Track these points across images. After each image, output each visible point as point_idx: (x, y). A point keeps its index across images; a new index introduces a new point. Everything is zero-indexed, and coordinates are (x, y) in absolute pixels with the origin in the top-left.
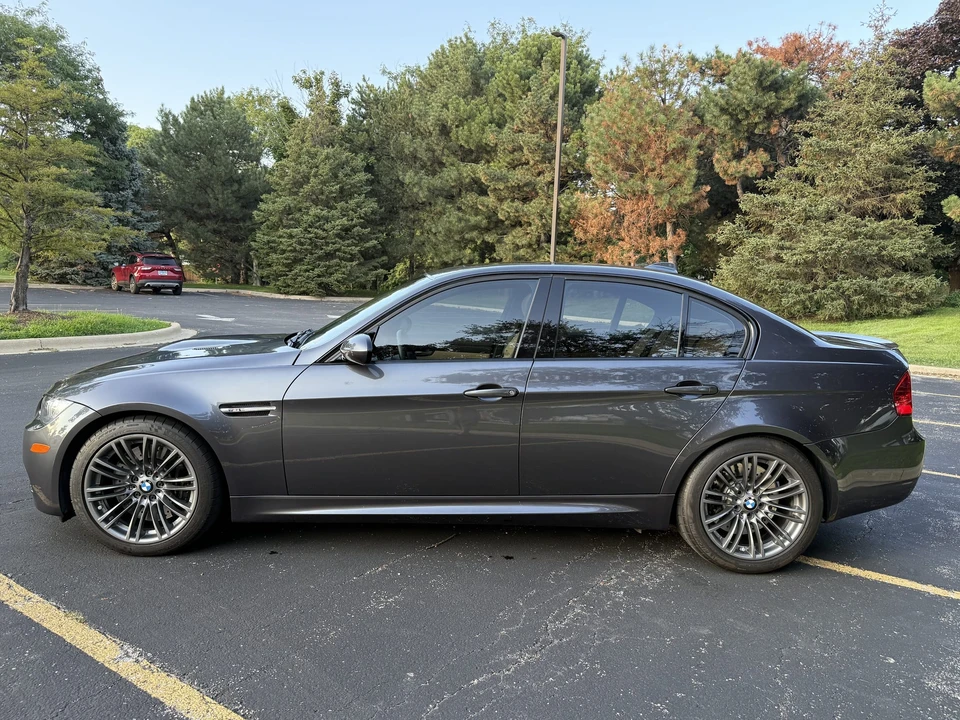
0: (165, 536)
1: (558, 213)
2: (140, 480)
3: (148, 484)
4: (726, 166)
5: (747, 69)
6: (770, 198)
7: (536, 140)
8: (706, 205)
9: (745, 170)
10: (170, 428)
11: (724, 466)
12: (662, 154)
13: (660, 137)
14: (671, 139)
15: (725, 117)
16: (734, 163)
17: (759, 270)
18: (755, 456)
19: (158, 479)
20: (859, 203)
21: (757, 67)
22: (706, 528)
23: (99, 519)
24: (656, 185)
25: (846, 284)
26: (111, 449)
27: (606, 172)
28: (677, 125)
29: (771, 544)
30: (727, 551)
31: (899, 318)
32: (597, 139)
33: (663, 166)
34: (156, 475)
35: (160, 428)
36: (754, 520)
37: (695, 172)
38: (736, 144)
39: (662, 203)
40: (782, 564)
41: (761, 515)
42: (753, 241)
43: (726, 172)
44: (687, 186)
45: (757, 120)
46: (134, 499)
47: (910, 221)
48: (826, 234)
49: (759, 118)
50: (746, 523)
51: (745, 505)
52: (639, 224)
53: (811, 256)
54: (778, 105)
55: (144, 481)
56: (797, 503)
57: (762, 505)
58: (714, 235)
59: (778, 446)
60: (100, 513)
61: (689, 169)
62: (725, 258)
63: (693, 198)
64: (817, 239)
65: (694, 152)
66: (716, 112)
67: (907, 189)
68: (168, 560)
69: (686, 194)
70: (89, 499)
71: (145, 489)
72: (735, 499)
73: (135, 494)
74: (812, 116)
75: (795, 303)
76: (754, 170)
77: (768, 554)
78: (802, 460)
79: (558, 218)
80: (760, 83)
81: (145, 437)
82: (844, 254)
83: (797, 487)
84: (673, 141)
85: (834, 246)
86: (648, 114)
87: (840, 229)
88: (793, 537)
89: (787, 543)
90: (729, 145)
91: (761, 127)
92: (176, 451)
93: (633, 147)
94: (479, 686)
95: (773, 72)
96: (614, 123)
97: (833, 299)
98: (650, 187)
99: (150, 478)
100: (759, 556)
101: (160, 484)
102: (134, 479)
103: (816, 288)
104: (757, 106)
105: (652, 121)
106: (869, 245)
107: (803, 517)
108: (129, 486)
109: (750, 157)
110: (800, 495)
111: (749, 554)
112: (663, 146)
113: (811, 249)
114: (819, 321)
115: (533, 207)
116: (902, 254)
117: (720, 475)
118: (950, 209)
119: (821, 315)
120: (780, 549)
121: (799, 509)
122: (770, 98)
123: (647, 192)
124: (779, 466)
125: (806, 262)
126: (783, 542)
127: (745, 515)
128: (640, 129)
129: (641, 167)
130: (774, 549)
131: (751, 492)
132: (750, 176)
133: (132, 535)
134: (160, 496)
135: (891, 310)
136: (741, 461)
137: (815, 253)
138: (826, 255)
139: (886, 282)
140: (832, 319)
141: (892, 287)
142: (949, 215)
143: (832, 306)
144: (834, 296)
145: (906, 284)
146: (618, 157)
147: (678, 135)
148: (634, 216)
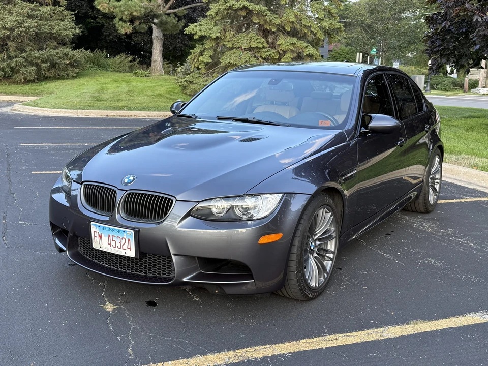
0: (326, 275)
23: (307, 279)
31: (69, 79)
35: (327, 198)
47: (62, 8)
56: (437, 175)
82: (32, 32)
83: (439, 168)
85: (26, 25)
92: (331, 213)
106: (44, 25)
107: (439, 181)
113: (8, 26)
116: (67, 32)
118: (99, 3)
119: (19, 77)
121: (438, 178)
124: (438, 159)
133: (316, 282)
135: (63, 73)
137: (11, 30)
138: (21, 32)
139: (58, 53)
140: (27, 82)
141: (61, 56)
142: (99, 7)
143: (27, 71)
144: (25, 63)
145: (70, 55)
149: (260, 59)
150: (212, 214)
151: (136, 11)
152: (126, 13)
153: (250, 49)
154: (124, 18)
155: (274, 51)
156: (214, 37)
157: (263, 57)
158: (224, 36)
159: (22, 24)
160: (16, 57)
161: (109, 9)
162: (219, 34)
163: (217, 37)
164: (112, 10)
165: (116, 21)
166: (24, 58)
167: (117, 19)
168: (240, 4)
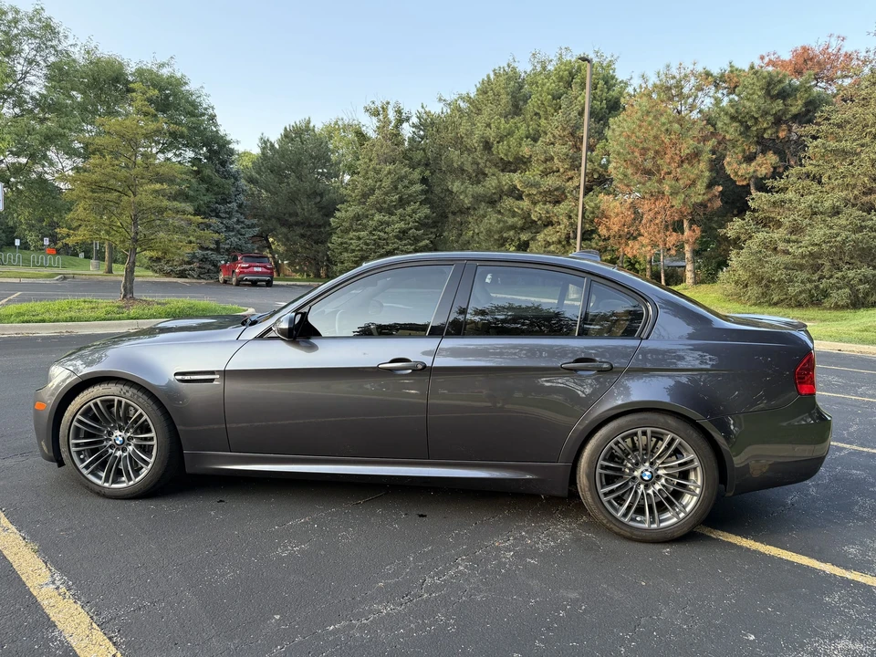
0: (131, 483)
1: (583, 213)
2: (115, 435)
3: (121, 439)
4: (735, 168)
5: (755, 80)
6: (777, 196)
7: (564, 151)
8: (718, 203)
9: (755, 171)
10: (135, 391)
11: (619, 438)
12: (677, 158)
13: (674, 144)
14: (685, 145)
15: (735, 124)
16: (744, 165)
17: (767, 262)
18: (649, 430)
19: (129, 434)
20: (865, 199)
21: (765, 78)
22: (602, 496)
23: (81, 466)
24: (671, 187)
25: (851, 274)
26: (90, 407)
27: (625, 176)
28: (690, 133)
29: (668, 515)
30: (622, 519)
32: (617, 148)
33: (678, 170)
34: (127, 431)
35: (127, 391)
36: (650, 492)
37: (707, 174)
38: (746, 148)
39: (677, 202)
40: (677, 534)
41: (658, 487)
42: (762, 235)
43: (736, 173)
44: (701, 187)
45: (765, 125)
46: (110, 451)
48: (831, 228)
49: (768, 124)
50: (642, 494)
51: (641, 477)
52: (657, 221)
53: (816, 249)
54: (785, 112)
55: (118, 436)
56: (692, 476)
57: (659, 477)
58: (725, 231)
59: (671, 421)
60: (82, 461)
61: (702, 172)
62: (735, 251)
63: (706, 197)
64: (822, 232)
65: (706, 156)
66: (727, 119)
68: (133, 503)
69: (699, 194)
70: (73, 449)
71: (118, 442)
72: (632, 470)
73: (111, 447)
74: (819, 120)
75: (801, 292)
76: (763, 171)
77: (662, 525)
78: (695, 435)
79: (583, 217)
80: (768, 93)
81: (116, 399)
82: (848, 247)
83: (692, 461)
84: (686, 147)
85: (838, 239)
86: (664, 124)
87: (844, 222)
88: (688, 509)
89: (682, 515)
90: (740, 149)
91: (769, 132)
92: (140, 411)
93: (651, 154)
94: (333, 632)
95: (780, 81)
96: (633, 133)
97: (839, 288)
98: (667, 189)
99: (123, 434)
100: (654, 526)
101: (130, 438)
102: (110, 434)
103: (822, 277)
104: (766, 113)
105: (667, 130)
107: (698, 491)
108: (106, 439)
109: (760, 159)
110: (695, 469)
111: (644, 523)
112: (678, 152)
113: (816, 242)
114: (825, 308)
115: (562, 208)
117: (614, 447)
119: (826, 303)
120: (675, 520)
121: (695, 482)
122: (778, 106)
123: (663, 193)
124: (673, 440)
125: (811, 254)
126: (678, 514)
127: (642, 486)
128: (656, 137)
129: (659, 171)
130: (670, 520)
131: (647, 464)
132: (760, 176)
133: (107, 480)
134: (130, 448)
136: (636, 434)
140: (837, 307)
146: (637, 163)
147: (691, 142)
148: (652, 214)
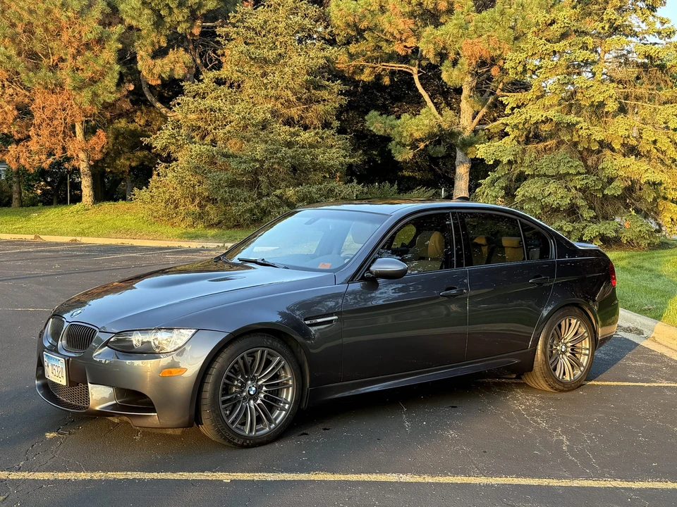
0: (273, 426)
3: (253, 389)
9: (172, 70)
12: (76, 43)
13: (72, 24)
14: (87, 28)
15: (147, 12)
16: (159, 61)
20: (287, 113)
27: (8, 57)
33: (79, 58)
37: (117, 68)
38: (155, 41)
43: (150, 71)
44: (110, 81)
45: (180, 18)
47: (332, 131)
48: (266, 142)
49: (184, 17)
52: (55, 122)
54: (200, 6)
57: (568, 348)
58: (149, 139)
61: (109, 64)
62: (164, 164)
63: (116, 97)
65: (113, 45)
67: (325, 100)
69: (109, 91)
71: (251, 393)
75: (245, 212)
76: (179, 72)
77: (575, 377)
81: (261, 349)
82: (287, 163)
83: (585, 334)
84: (88, 31)
85: (279, 155)
90: (149, 41)
91: (183, 26)
97: (278, 207)
103: (260, 196)
106: (304, 154)
109: (172, 55)
112: (77, 35)
113: (258, 157)
116: (332, 162)
118: (372, 123)
128: (48, 12)
130: (578, 373)
132: (176, 77)
137: (262, 162)
138: (273, 163)
139: (320, 189)
141: (325, 193)
142: (372, 129)
143: (279, 213)
144: (278, 203)
145: (336, 191)
146: (20, 41)
147: (95, 25)
148: (48, 113)
149: (573, 190)
150: (132, 346)
151: (417, 130)
152: (405, 134)
153: (559, 177)
154: (403, 141)
155: (595, 178)
156: (505, 161)
157: (578, 187)
158: (522, 159)
159: (275, 153)
160: (268, 195)
161: (385, 130)
162: (511, 158)
163: (509, 161)
164: (388, 131)
165: (392, 145)
166: (277, 196)
167: (393, 142)
168: (542, 116)
